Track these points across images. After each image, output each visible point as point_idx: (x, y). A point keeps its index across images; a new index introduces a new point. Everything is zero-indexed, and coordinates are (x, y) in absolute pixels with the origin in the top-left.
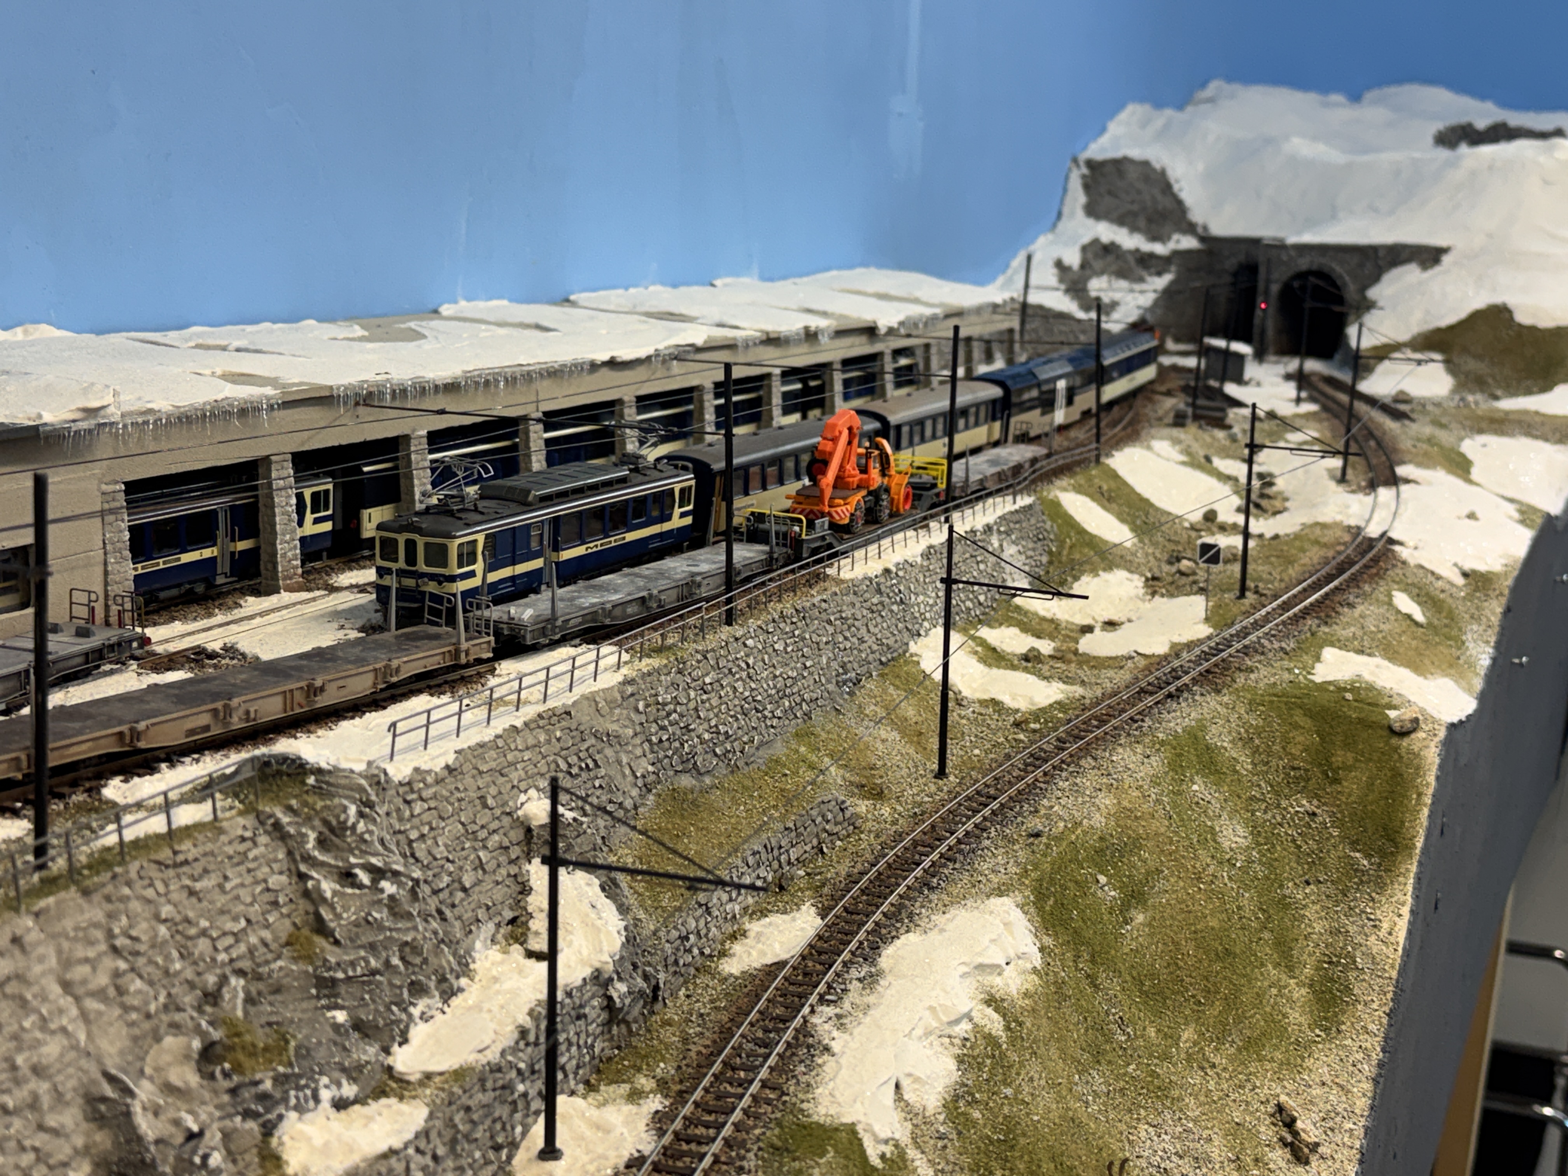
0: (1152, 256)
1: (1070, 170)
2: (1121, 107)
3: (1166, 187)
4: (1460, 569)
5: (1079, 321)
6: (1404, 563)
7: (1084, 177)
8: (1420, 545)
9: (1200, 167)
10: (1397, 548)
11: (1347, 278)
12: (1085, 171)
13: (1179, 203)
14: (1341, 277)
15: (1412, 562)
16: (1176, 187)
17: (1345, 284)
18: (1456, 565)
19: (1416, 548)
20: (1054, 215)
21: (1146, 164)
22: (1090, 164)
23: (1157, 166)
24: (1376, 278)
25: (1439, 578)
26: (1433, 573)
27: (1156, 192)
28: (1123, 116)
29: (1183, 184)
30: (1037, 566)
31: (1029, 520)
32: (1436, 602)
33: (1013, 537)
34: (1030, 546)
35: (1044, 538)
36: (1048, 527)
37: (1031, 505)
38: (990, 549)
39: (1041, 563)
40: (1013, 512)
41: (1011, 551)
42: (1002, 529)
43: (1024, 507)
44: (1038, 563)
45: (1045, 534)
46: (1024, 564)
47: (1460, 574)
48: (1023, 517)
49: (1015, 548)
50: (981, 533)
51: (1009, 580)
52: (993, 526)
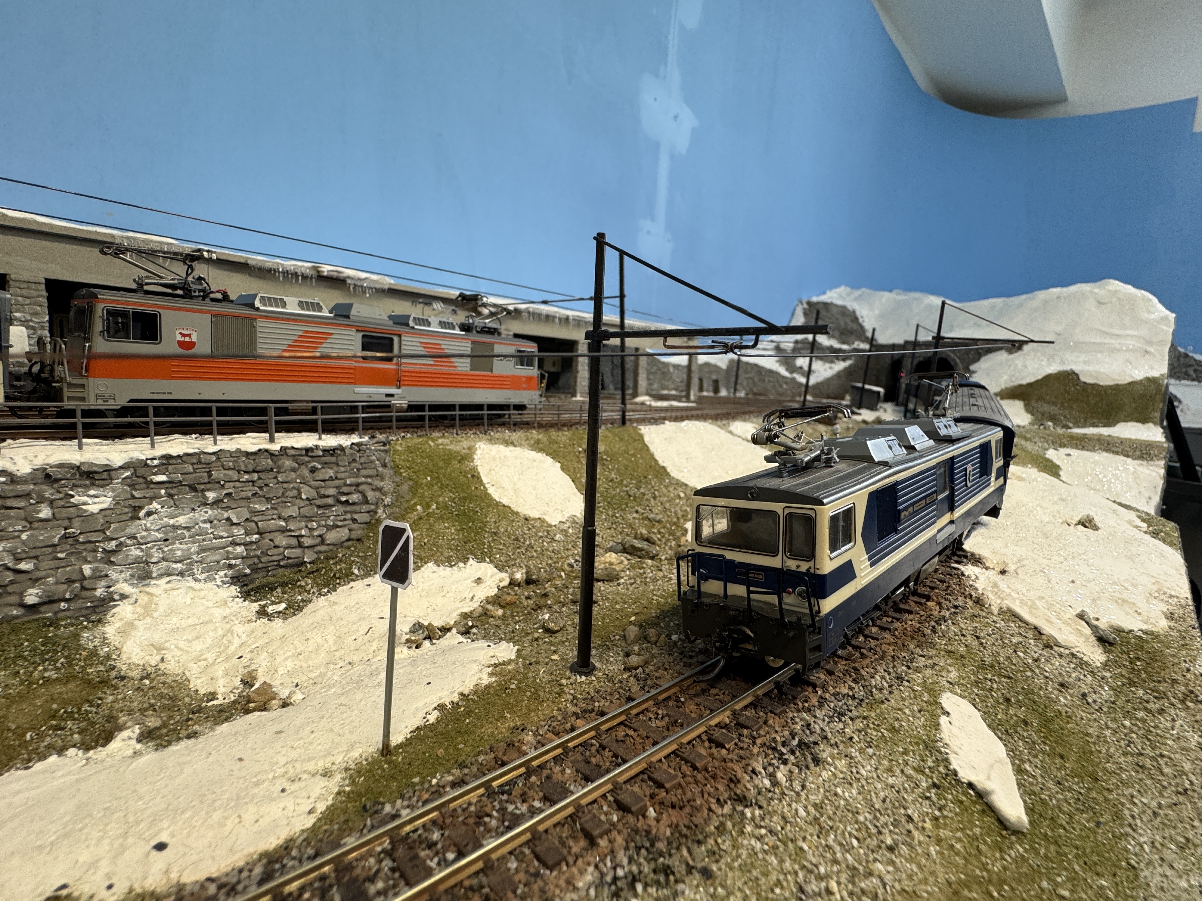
0: (840, 350)
1: (797, 305)
2: (837, 286)
3: (855, 319)
4: (1095, 629)
5: (783, 377)
6: (979, 602)
7: (805, 309)
8: (1011, 568)
9: (877, 312)
10: (969, 570)
11: (958, 361)
12: (806, 306)
13: (862, 327)
14: (954, 360)
15: (994, 602)
16: (861, 320)
17: (956, 364)
18: (1081, 616)
19: (1003, 572)
21: (844, 307)
22: (809, 303)
23: (851, 309)
24: (977, 359)
25: (1050, 644)
26: (1038, 632)
27: (848, 320)
28: (838, 290)
29: (866, 320)
30: (300, 545)
31: (313, 470)
32: (1046, 722)
33: (211, 496)
34: (293, 511)
35: (366, 502)
36: (387, 485)
37: (341, 448)
38: (45, 512)
39: (323, 542)
40: (248, 454)
41: (182, 520)
42: (162, 478)
43: (308, 450)
44: (307, 542)
45: (370, 495)
46: (234, 544)
47: (1093, 639)
48: (288, 463)
49: (209, 513)
50: (14, 479)
51: (119, 575)
52: (109, 470)
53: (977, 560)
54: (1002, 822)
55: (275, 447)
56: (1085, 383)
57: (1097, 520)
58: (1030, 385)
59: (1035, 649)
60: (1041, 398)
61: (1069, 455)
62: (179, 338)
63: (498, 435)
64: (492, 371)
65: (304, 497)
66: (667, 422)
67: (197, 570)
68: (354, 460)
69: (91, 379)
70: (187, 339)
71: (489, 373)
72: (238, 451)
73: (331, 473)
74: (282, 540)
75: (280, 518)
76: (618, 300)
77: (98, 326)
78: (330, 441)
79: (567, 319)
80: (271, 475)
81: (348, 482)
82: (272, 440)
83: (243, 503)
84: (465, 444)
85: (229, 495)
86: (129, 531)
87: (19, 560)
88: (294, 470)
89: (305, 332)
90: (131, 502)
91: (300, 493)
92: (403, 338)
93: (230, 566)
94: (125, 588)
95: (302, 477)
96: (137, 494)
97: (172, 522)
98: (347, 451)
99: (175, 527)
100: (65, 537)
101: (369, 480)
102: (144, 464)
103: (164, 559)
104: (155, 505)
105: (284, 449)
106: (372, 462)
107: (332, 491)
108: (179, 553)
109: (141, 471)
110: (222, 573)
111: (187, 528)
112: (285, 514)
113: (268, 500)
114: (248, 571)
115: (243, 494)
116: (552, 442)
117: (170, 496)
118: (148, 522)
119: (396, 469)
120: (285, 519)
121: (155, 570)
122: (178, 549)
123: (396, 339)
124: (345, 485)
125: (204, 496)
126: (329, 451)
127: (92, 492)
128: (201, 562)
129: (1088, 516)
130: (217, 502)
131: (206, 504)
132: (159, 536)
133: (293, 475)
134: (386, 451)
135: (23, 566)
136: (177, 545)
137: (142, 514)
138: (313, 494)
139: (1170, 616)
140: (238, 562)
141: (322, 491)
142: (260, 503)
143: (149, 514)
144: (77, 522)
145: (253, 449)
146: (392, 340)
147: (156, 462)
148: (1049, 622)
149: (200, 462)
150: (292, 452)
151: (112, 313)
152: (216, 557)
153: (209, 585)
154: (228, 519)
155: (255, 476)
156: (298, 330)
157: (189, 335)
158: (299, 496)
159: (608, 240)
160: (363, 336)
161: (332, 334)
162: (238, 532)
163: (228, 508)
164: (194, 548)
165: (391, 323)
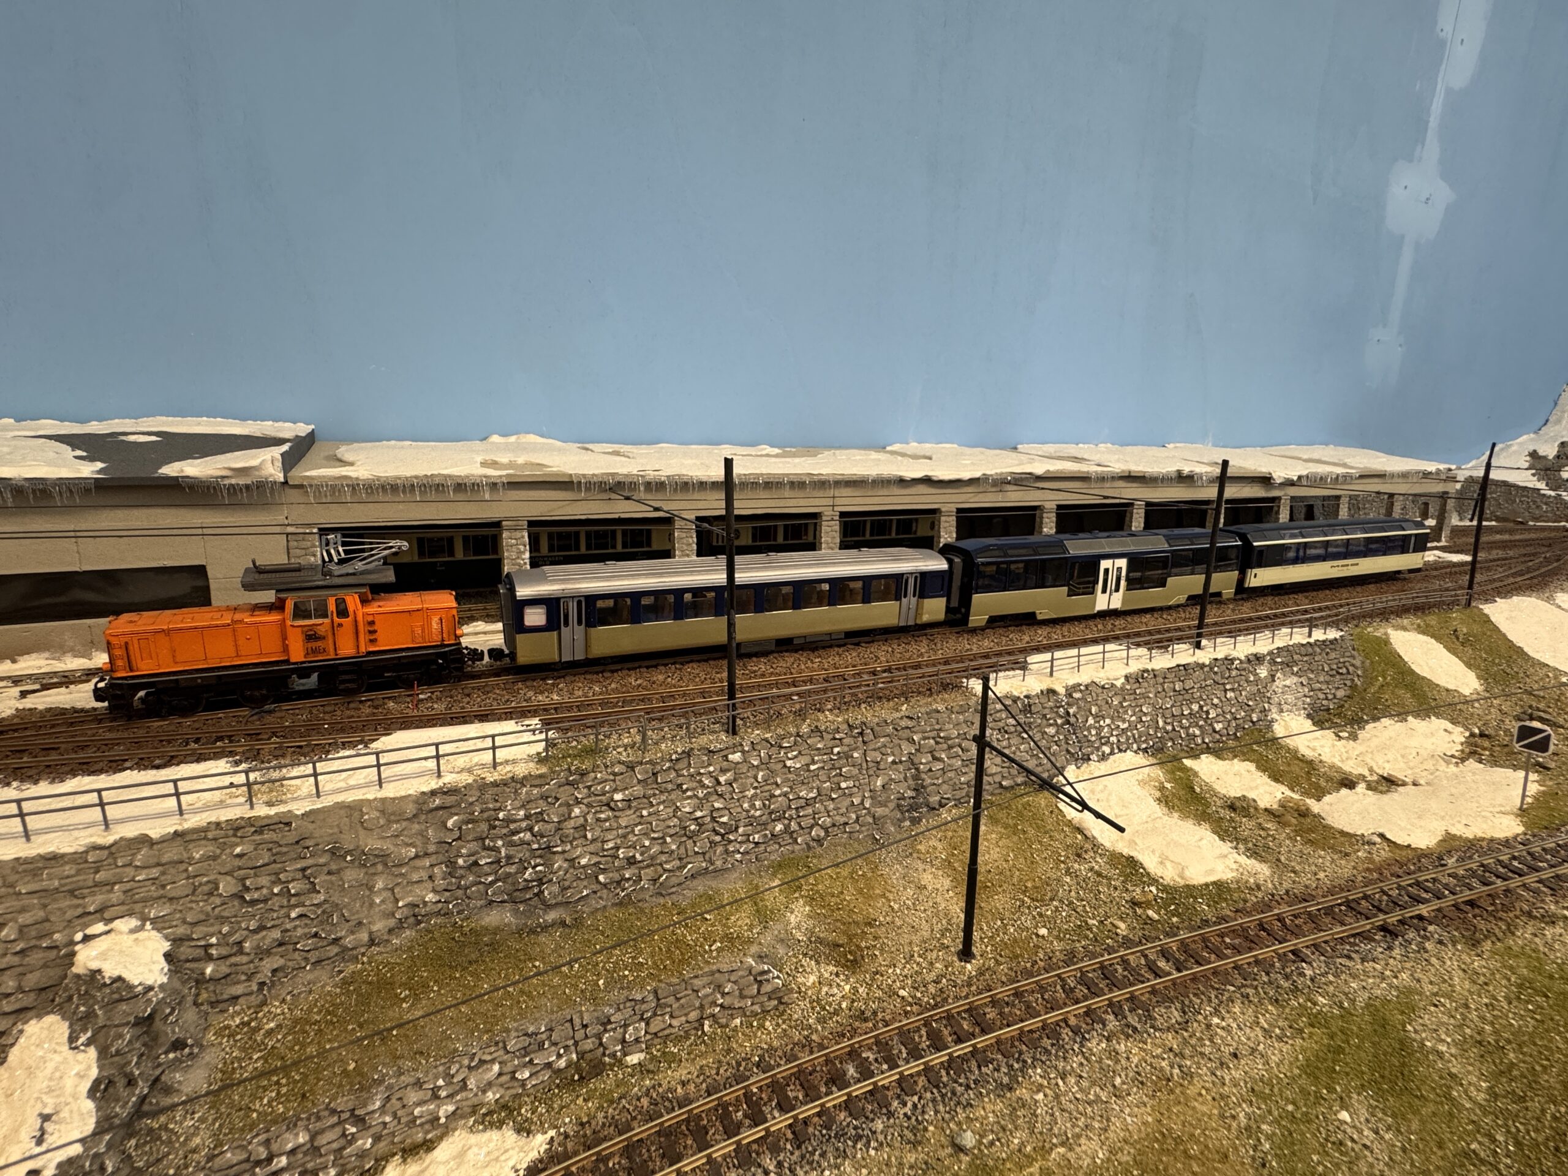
30: (1327, 699)
31: (1327, 654)
33: (1295, 669)
34: (1322, 679)
35: (1348, 673)
36: (1357, 663)
37: (1336, 639)
38: (1252, 678)
39: (1335, 697)
40: (1303, 645)
41: (1288, 683)
42: (1279, 660)
43: (1324, 641)
44: (1330, 697)
45: (1351, 669)
46: (1305, 696)
48: (1318, 650)
49: (1295, 679)
50: (1241, 662)
51: (1274, 710)
52: (1264, 656)
55: (1312, 640)
63: (1394, 624)
65: (1325, 670)
66: (1498, 599)
67: (1296, 709)
68: (1341, 646)
72: (1299, 643)
73: (1334, 655)
74: (1321, 695)
75: (1318, 682)
78: (1331, 635)
80: (1312, 657)
81: (1341, 660)
82: (1310, 636)
83: (1305, 673)
84: (1382, 631)
85: (1300, 669)
86: (1274, 687)
87: (1248, 700)
88: (1320, 654)
90: (1272, 672)
91: (1324, 668)
93: (1306, 708)
94: (1275, 716)
95: (1324, 658)
96: (1273, 668)
97: (1284, 683)
98: (1339, 641)
99: (1285, 686)
100: (1258, 690)
101: (1349, 659)
102: (1272, 650)
103: (1285, 703)
104: (1279, 674)
105: (1316, 642)
106: (1348, 647)
107: (1335, 667)
108: (1289, 700)
109: (1272, 655)
110: (1304, 712)
111: (1290, 687)
112: (1320, 680)
113: (1313, 672)
114: (1312, 711)
115: (1305, 669)
117: (1282, 669)
118: (1277, 683)
119: (1358, 651)
120: (1320, 683)
121: (1285, 707)
122: (1288, 698)
124: (1340, 662)
125: (1293, 670)
126: (1332, 642)
127: (1261, 668)
128: (1297, 705)
130: (1297, 673)
131: (1294, 674)
132: (1282, 690)
133: (1320, 657)
134: (1352, 640)
135: (1251, 703)
136: (1288, 696)
138: (1328, 668)
140: (1308, 706)
141: (1332, 667)
142: (1311, 673)
143: (1277, 679)
144: (1259, 682)
145: (1304, 642)
147: (1275, 649)
149: (1288, 651)
150: (1318, 643)
152: (1301, 703)
153: (1302, 716)
154: (1302, 683)
155: (1308, 657)
158: (1323, 670)
162: (1306, 690)
163: (1301, 676)
164: (1294, 698)
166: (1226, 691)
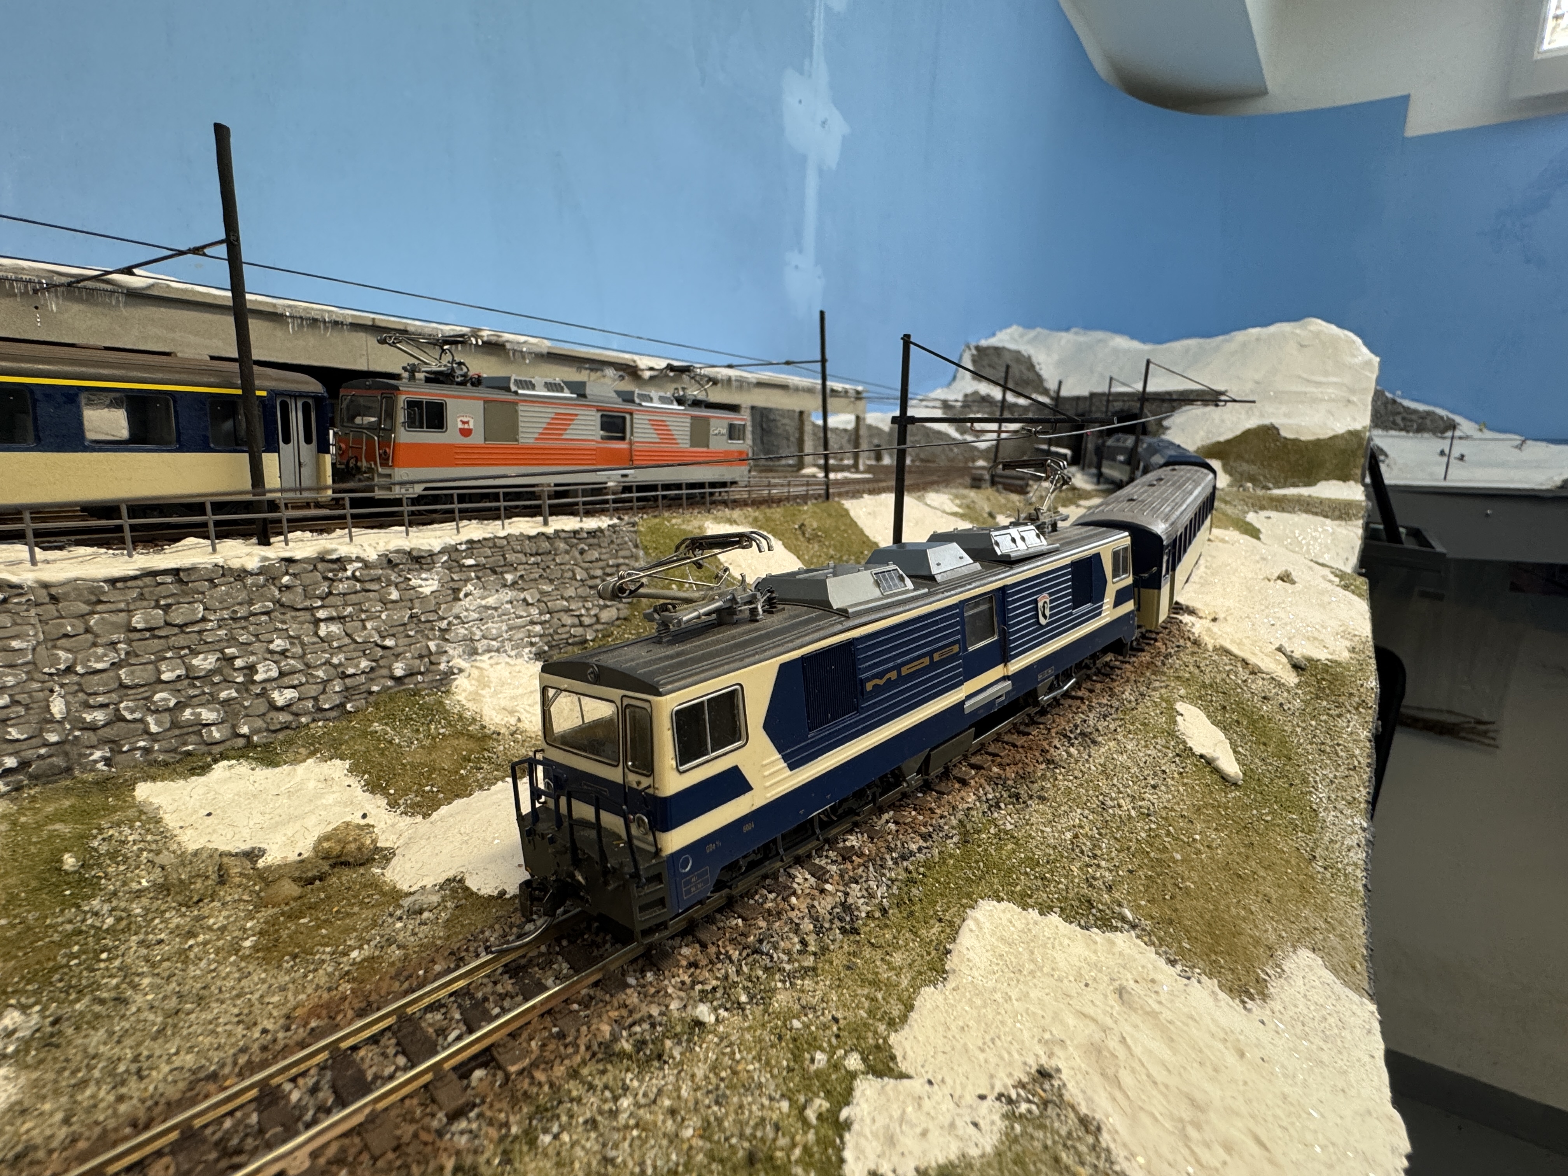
1: (964, 351)
2: (1007, 325)
3: (1031, 367)
4: (1290, 658)
5: (954, 439)
6: (1196, 643)
7: (973, 355)
8: (1221, 616)
9: (1056, 357)
10: (1186, 618)
12: (974, 352)
13: (1039, 376)
15: (1209, 642)
16: (1037, 368)
18: (1280, 649)
19: (1214, 620)
20: (950, 378)
21: (1018, 352)
22: (978, 348)
23: (1025, 354)
24: (1170, 413)
25: (1255, 671)
26: (1245, 663)
27: (1023, 368)
28: (1009, 331)
29: (1043, 366)
30: (581, 624)
31: (582, 552)
32: (1253, 722)
33: (509, 577)
34: (571, 592)
37: (601, 530)
38: (395, 595)
39: (598, 621)
40: (530, 538)
41: (491, 601)
42: (470, 562)
43: (575, 532)
44: (587, 621)
46: (533, 623)
47: (1289, 666)
48: (562, 546)
49: (509, 594)
50: (367, 565)
51: (454, 651)
52: (432, 555)
53: (1192, 612)
54: (1224, 777)
55: (550, 530)
56: (1285, 438)
57: (1294, 575)
58: (1228, 442)
59: (1243, 674)
60: (1240, 457)
61: (1269, 518)
62: (460, 426)
63: (720, 514)
64: (708, 446)
65: (578, 578)
66: (866, 496)
67: (508, 646)
68: (612, 542)
69: (396, 469)
70: (466, 426)
71: (705, 449)
72: (522, 534)
73: (596, 555)
74: (568, 620)
75: (563, 598)
76: (819, 365)
77: (401, 416)
78: (591, 523)
79: (729, 380)
80: (550, 557)
81: (611, 563)
82: (546, 523)
83: (532, 584)
84: (696, 523)
85: (522, 577)
86: (455, 611)
87: (383, 638)
88: (567, 552)
89: (557, 414)
90: (451, 584)
91: (574, 574)
92: (635, 416)
93: (532, 644)
94: (458, 662)
95: (575, 560)
96: (455, 577)
97: (483, 603)
98: (606, 533)
99: (487, 608)
100: (411, 617)
101: (627, 561)
102: (455, 549)
103: (484, 637)
104: (469, 587)
105: (556, 532)
106: (626, 543)
107: (599, 573)
108: (494, 631)
109: (454, 556)
110: (527, 650)
111: (496, 609)
112: (566, 595)
113: (551, 581)
114: (546, 648)
115: (532, 576)
116: (768, 519)
117: (478, 578)
118: (465, 603)
119: (645, 548)
120: (566, 600)
121: (481, 646)
122: (493, 628)
123: (628, 417)
124: (608, 566)
125: (504, 578)
126: (592, 533)
127: (424, 576)
128: (510, 640)
129: (1286, 571)
130: (514, 583)
131: (505, 586)
132: (476, 616)
133: (567, 557)
134: (635, 532)
135: (389, 642)
136: (490, 625)
137: (461, 595)
138: (585, 576)
139: (1353, 650)
140: (537, 639)
141: (592, 573)
142: (545, 584)
143: (466, 595)
144: (417, 603)
145: (533, 532)
146: (624, 418)
147: (464, 547)
148: (1254, 654)
149: (495, 546)
150: (563, 535)
151: (411, 404)
152: (521, 635)
153: (519, 661)
154: (525, 600)
155: (539, 558)
156: (549, 412)
157: (467, 423)
158: (574, 578)
159: (912, 340)
160: (602, 416)
161: (576, 415)
162: (534, 611)
163: (523, 590)
164: (504, 628)
165: (620, 400)
166: (317, 622)
